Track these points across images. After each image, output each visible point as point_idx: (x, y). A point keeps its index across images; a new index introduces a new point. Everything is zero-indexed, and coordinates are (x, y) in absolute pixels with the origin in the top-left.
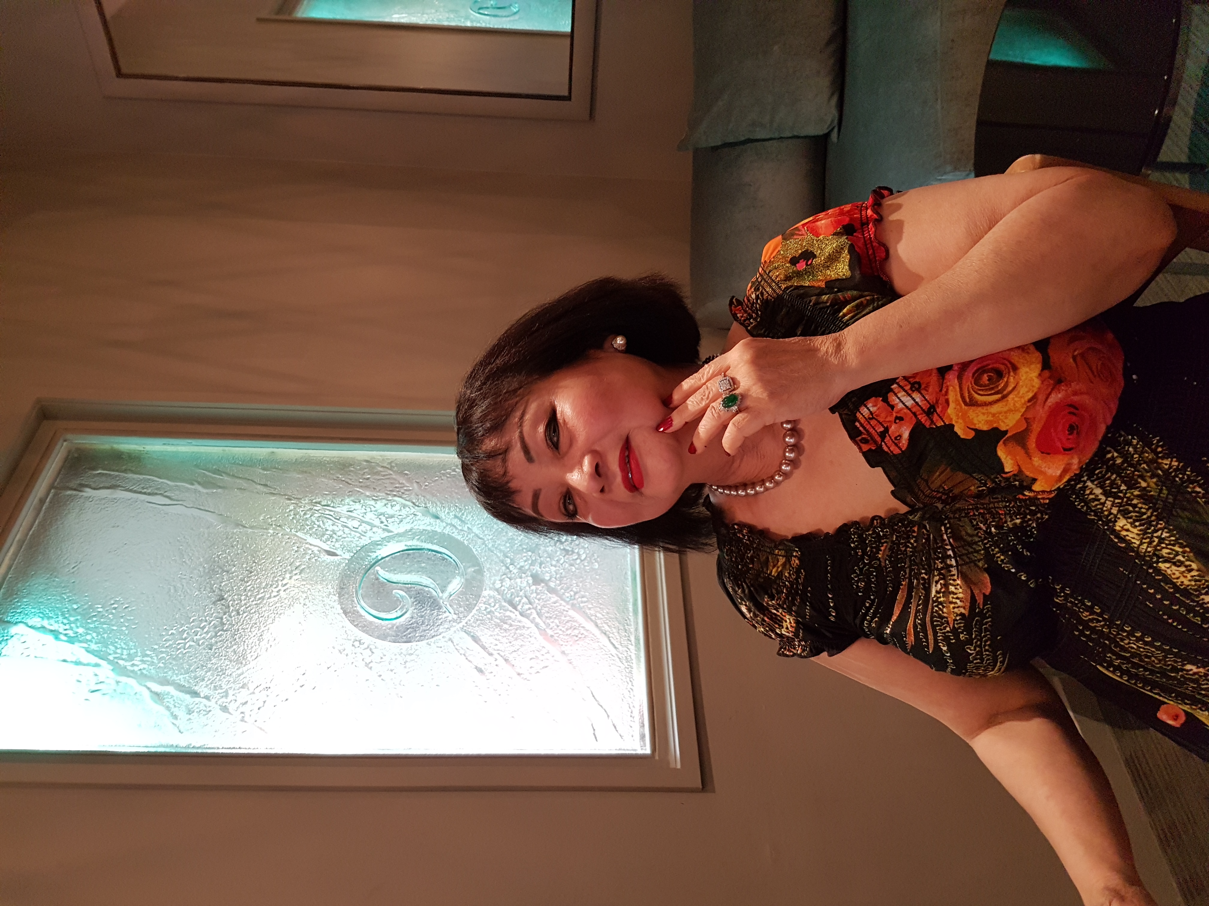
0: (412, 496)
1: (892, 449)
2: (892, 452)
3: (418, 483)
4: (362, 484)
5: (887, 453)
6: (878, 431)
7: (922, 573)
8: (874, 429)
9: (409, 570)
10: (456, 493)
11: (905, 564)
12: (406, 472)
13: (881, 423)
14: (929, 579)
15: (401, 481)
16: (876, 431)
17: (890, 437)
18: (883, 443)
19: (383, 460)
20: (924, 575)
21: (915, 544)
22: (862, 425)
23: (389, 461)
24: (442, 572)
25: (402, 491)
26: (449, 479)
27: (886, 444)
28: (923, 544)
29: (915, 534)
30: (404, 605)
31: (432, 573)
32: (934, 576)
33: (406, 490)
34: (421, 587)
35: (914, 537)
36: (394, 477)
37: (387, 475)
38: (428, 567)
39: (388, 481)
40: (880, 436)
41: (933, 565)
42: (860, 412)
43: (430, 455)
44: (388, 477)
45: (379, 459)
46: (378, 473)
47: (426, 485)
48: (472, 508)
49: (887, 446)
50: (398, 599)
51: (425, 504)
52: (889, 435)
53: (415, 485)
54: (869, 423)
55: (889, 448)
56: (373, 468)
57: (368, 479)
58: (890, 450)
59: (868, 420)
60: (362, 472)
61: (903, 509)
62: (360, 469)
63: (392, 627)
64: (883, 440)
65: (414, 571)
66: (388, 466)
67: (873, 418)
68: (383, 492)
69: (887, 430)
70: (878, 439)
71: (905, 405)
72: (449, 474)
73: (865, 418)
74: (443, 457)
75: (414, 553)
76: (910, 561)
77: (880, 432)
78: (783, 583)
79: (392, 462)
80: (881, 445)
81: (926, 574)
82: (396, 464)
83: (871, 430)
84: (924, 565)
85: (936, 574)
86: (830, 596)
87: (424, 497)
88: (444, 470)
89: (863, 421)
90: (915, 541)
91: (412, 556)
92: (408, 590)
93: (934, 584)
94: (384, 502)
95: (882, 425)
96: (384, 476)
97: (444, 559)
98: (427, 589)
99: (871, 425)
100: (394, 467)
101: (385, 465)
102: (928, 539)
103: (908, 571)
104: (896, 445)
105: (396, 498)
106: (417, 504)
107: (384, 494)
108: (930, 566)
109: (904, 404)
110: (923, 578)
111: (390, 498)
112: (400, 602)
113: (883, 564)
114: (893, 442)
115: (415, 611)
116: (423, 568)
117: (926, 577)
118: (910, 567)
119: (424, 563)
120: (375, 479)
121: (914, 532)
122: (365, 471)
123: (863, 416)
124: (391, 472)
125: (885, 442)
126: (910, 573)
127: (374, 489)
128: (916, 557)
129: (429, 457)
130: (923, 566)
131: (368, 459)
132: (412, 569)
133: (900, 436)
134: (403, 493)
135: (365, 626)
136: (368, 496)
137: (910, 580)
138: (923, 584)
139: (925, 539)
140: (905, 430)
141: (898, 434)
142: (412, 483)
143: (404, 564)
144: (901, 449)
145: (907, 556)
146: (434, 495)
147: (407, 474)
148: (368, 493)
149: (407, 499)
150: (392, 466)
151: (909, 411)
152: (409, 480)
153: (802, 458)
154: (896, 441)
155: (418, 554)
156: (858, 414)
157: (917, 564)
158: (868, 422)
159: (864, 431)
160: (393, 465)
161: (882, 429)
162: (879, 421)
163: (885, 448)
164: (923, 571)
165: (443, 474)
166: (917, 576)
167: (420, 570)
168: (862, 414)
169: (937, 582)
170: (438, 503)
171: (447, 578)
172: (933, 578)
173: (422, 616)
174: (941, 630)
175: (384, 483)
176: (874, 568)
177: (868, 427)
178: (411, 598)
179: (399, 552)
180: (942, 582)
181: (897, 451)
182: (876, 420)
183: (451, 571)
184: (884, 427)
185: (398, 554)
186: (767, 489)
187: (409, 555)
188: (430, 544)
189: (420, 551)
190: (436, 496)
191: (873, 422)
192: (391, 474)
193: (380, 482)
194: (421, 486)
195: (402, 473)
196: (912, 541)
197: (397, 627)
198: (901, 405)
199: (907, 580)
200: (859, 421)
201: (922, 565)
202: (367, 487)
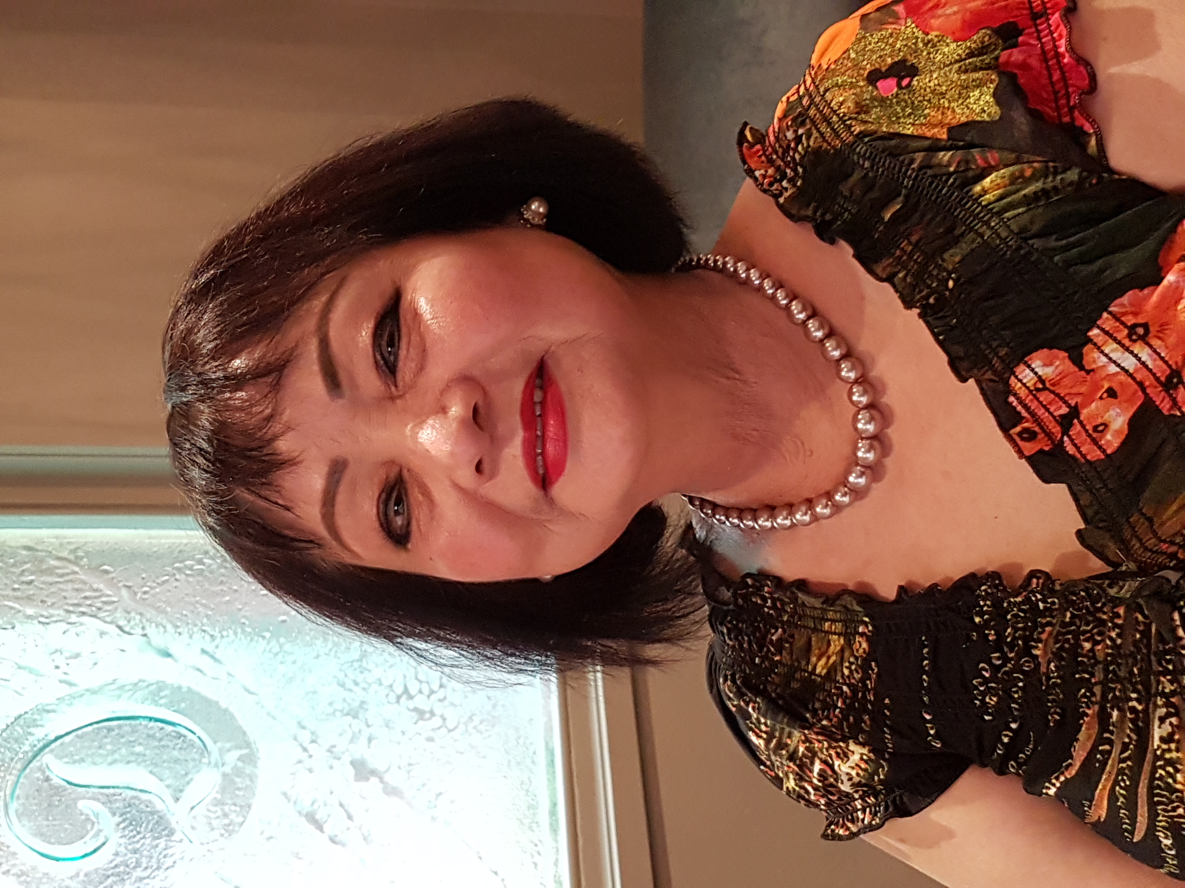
0: (118, 615)
1: (1083, 449)
2: (1084, 456)
3: (129, 587)
4: (19, 594)
5: (1073, 457)
6: (1056, 414)
7: (1131, 699)
8: (1047, 410)
9: (110, 759)
10: (204, 606)
11: (1092, 675)
12: (106, 567)
13: (1062, 399)
14: (1146, 711)
15: (95, 586)
16: (1051, 414)
17: (1083, 426)
18: (1066, 438)
19: (61, 545)
20: (1134, 703)
21: (1119, 641)
22: (1021, 402)
23: (72, 547)
24: (176, 761)
25: (99, 605)
26: (191, 579)
27: (1072, 440)
28: (1135, 643)
29: (1120, 622)
30: (100, 831)
31: (156, 765)
32: (1156, 706)
33: (105, 603)
34: (133, 793)
35: (1116, 626)
36: (83, 577)
37: (68, 574)
38: (148, 752)
39: (70, 586)
40: (1061, 424)
41: (1154, 685)
42: (1016, 377)
43: (154, 532)
44: (71, 577)
45: (52, 544)
46: (50, 571)
47: (145, 593)
48: (235, 633)
49: (1075, 445)
50: (88, 819)
51: (143, 628)
52: (1081, 423)
53: (124, 592)
54: (1037, 399)
55: (1078, 448)
56: (42, 561)
57: (31, 582)
58: (1080, 452)
59: (1034, 392)
60: (17, 571)
61: (1097, 565)
62: (14, 565)
63: (78, 875)
64: (1065, 432)
65: (121, 761)
66: (72, 557)
67: (1045, 389)
68: (59, 608)
69: (1075, 412)
70: (1056, 430)
71: (1123, 368)
72: (191, 568)
73: (1028, 388)
74: (177, 537)
75: (120, 727)
76: (1106, 671)
77: (1061, 416)
78: (837, 688)
79: (77, 548)
80: (1062, 441)
81: (1137, 700)
82: (87, 553)
83: (1041, 412)
84: (1136, 683)
85: (1160, 702)
86: (928, 717)
87: (141, 614)
88: (181, 562)
89: (1023, 393)
90: (1119, 635)
91: (117, 731)
92: (108, 801)
93: (1157, 723)
94: (63, 626)
95: (1065, 402)
96: (62, 576)
97: (180, 736)
98: (144, 796)
99: (1041, 403)
100: (82, 558)
101: (65, 554)
102: (1147, 633)
103: (1097, 690)
104: (1095, 442)
105: (85, 619)
106: (127, 629)
107: (62, 612)
108: (1147, 686)
109: (1118, 365)
110: (1133, 710)
111: (73, 618)
112: (93, 824)
113: (1043, 669)
114: (1090, 436)
115: (123, 840)
116: (138, 754)
117: (1140, 708)
118: (1103, 683)
119: (140, 744)
120: (44, 583)
121: (1118, 616)
122: (26, 567)
123: (1024, 385)
124: (76, 569)
125: (1069, 437)
126: (1104, 695)
127: (42, 601)
128: (1119, 665)
129: (150, 538)
130: (1134, 685)
131: (31, 544)
132: (116, 756)
133: (1106, 425)
134: (99, 609)
135: (23, 873)
136: (29, 617)
137: (1103, 709)
138: (1131, 720)
139: (1141, 632)
140: (1118, 415)
141: (1100, 421)
142: (119, 589)
143: (100, 747)
144: (1104, 451)
145: (1097, 662)
146: (160, 611)
147: (106, 572)
148: (30, 611)
149: (108, 619)
150: (77, 557)
151: (1130, 380)
152: (112, 583)
153: (888, 462)
154: (1095, 435)
155: (128, 729)
156: (1013, 380)
157: (1118, 679)
158: (1034, 396)
159: (1024, 413)
160: (80, 553)
161: (1064, 410)
162: (1057, 395)
163: (1070, 449)
164: (1134, 695)
165: (179, 570)
166: (1119, 703)
167: (133, 758)
168: (1020, 381)
169: (1162, 720)
170: (169, 627)
171: (186, 774)
172: (1154, 711)
173: (135, 851)
174: (1164, 810)
175: (63, 590)
176: (1023, 672)
177: (1034, 405)
178: (114, 814)
179: (91, 724)
180: (1174, 720)
181: (1094, 455)
182: (1053, 392)
183: (194, 760)
184: (1069, 406)
185: (90, 728)
186: (815, 518)
187: (110, 730)
188: (153, 707)
189: (133, 722)
190: (164, 612)
191: (1044, 397)
192: (76, 573)
193: (53, 589)
194: (135, 594)
195: (97, 570)
196: (1113, 634)
197: (86, 875)
198: (1113, 369)
199: (1096, 707)
200: (1015, 395)
201: (1131, 682)
202: (29, 598)
